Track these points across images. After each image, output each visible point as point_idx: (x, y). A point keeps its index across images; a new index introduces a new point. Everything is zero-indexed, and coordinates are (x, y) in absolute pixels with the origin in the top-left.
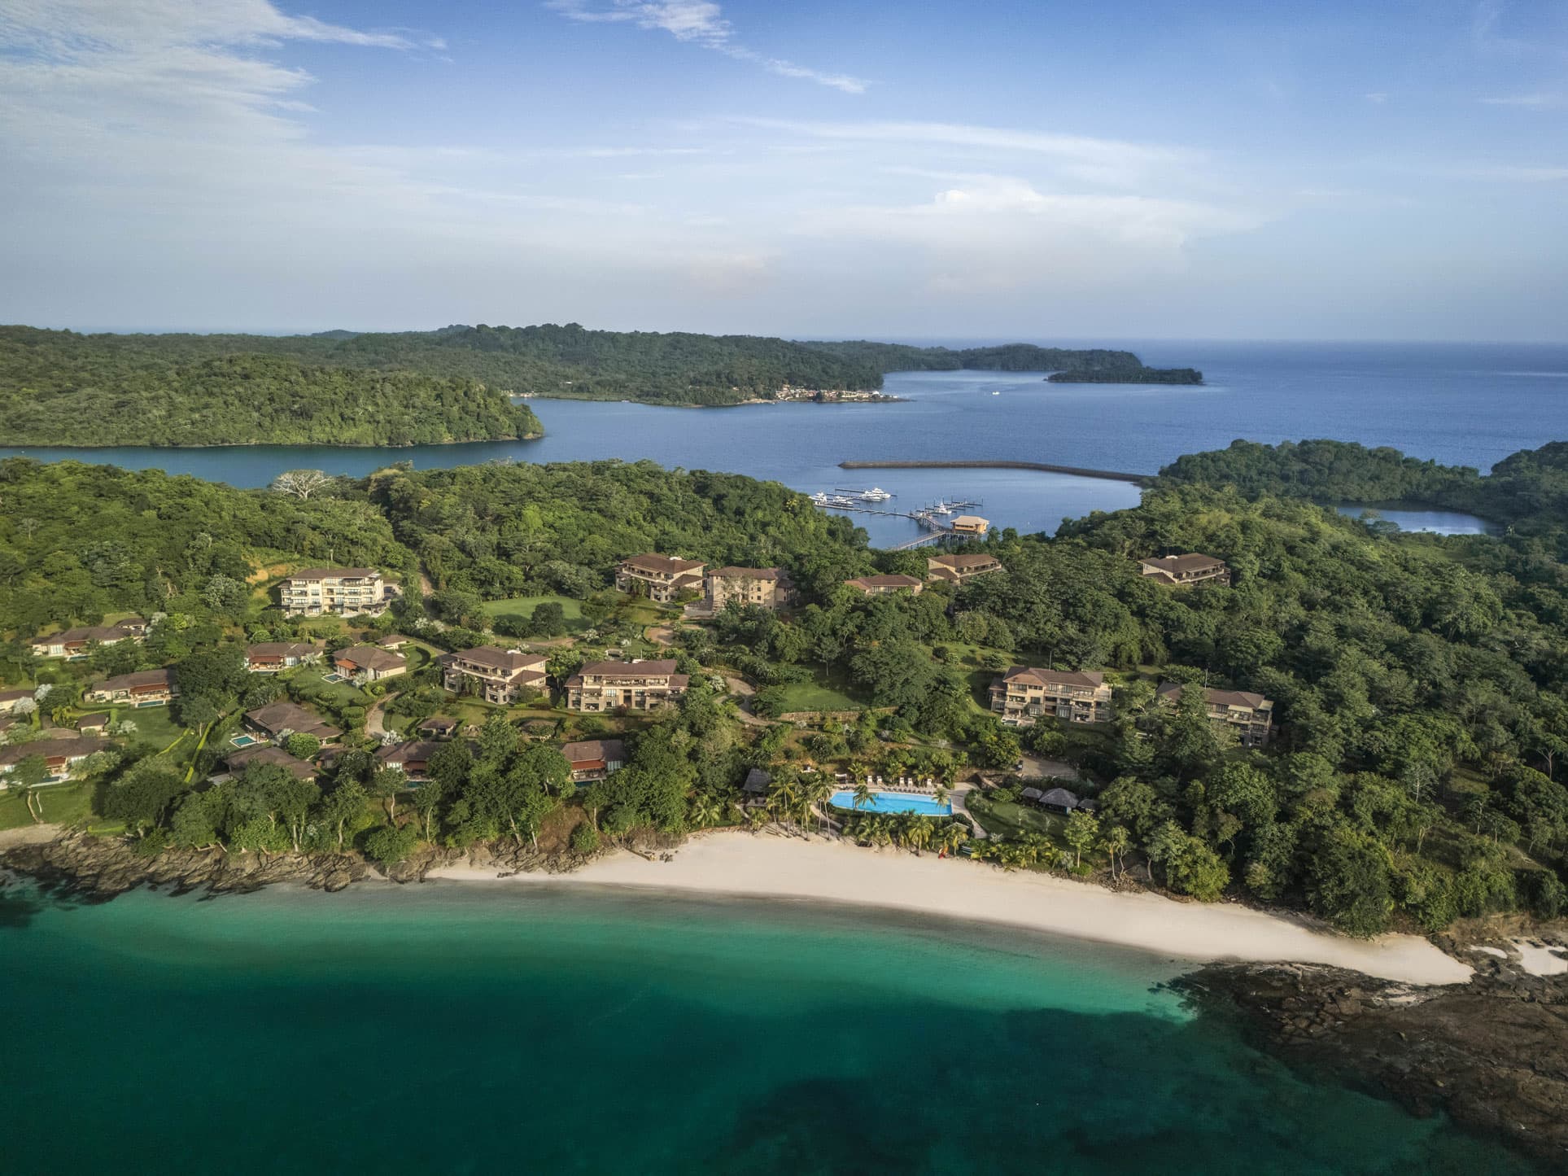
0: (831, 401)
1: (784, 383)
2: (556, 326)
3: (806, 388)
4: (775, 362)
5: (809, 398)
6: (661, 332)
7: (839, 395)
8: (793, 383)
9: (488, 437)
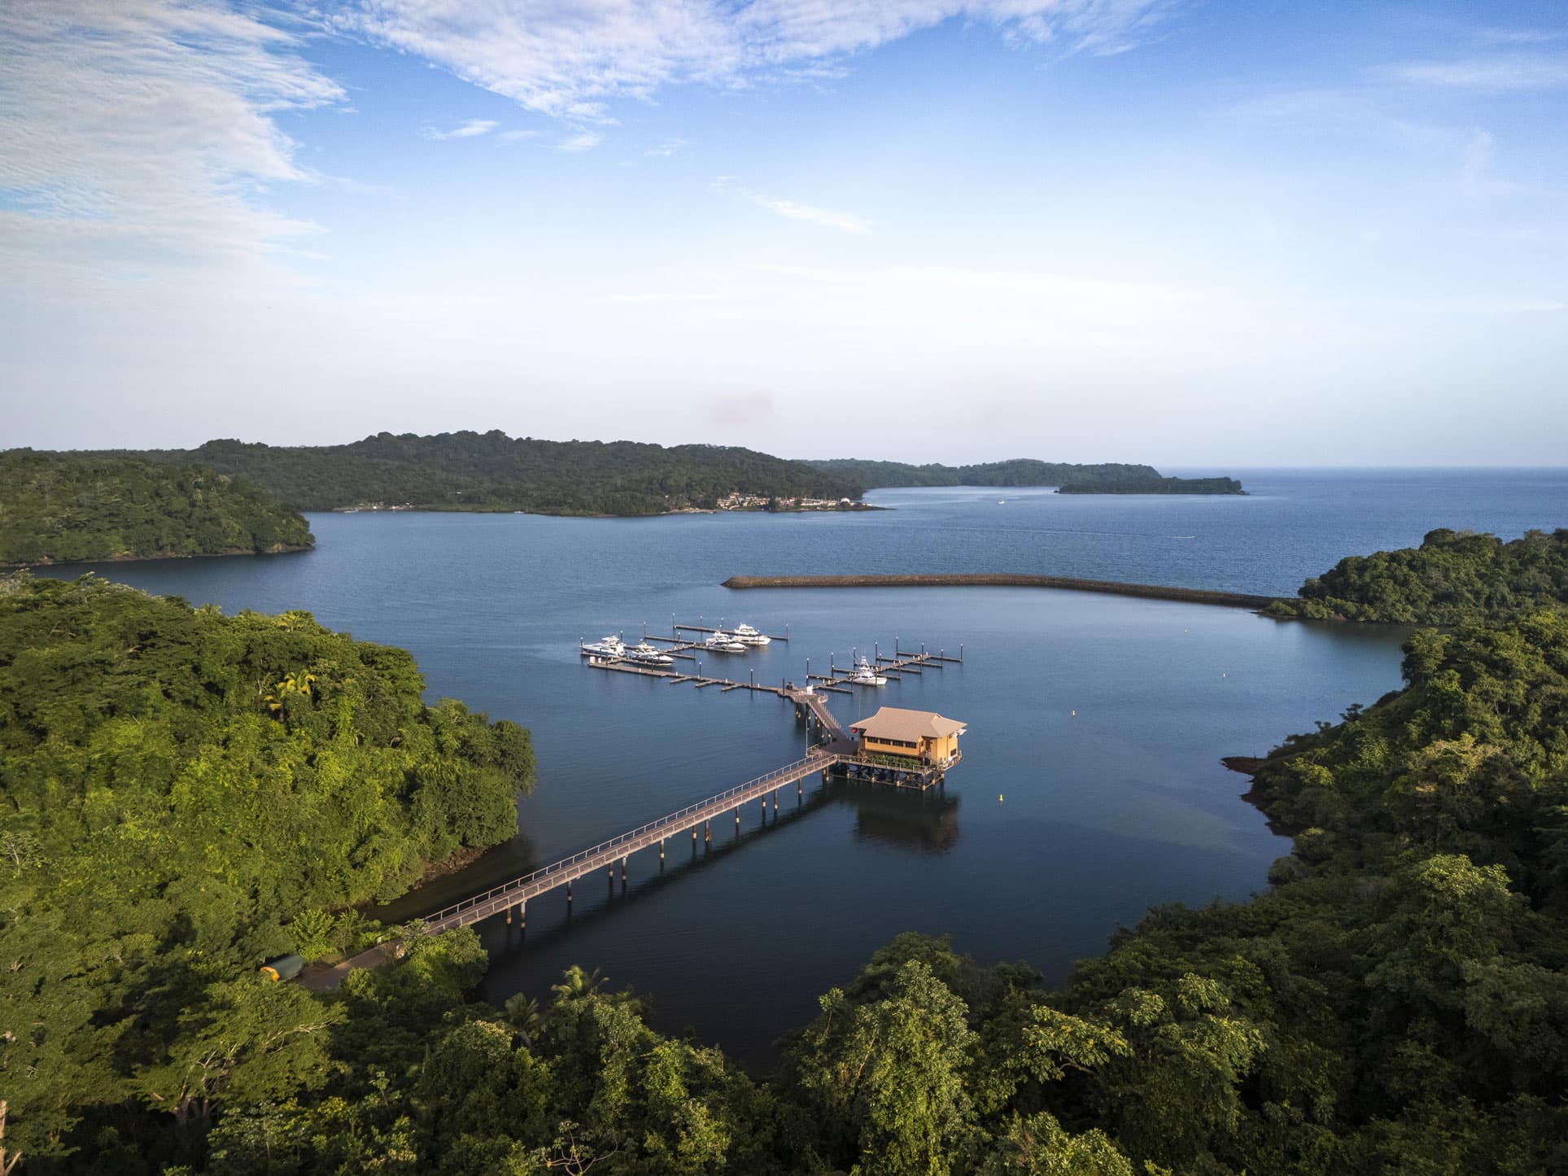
0: (787, 509)
1: (732, 490)
2: (474, 434)
3: (758, 496)
4: (730, 469)
5: (761, 507)
6: (605, 441)
7: (798, 503)
8: (744, 490)
9: (199, 550)
